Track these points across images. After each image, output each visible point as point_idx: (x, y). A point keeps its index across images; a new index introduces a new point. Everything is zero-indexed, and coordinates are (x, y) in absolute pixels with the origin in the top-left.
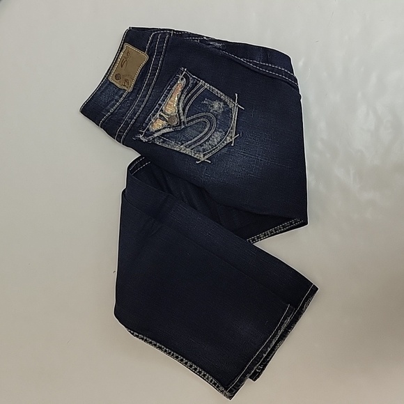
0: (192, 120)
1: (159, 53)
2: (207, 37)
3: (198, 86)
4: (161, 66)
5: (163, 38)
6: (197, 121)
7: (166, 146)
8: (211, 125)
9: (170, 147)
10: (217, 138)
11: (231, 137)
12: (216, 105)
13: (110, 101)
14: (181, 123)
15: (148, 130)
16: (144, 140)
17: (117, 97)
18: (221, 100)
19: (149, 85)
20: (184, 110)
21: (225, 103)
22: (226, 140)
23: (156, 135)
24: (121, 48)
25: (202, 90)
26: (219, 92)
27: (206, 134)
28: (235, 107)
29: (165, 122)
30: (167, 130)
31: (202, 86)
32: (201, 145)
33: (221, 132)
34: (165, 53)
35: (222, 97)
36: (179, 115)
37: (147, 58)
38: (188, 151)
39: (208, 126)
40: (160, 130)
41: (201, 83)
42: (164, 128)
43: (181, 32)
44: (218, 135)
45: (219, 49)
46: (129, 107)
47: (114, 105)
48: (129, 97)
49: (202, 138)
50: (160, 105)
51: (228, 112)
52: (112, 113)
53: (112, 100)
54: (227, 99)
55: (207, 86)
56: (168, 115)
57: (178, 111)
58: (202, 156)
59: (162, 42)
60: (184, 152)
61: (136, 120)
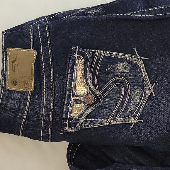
0: (106, 90)
1: (45, 43)
2: (82, 9)
3: (96, 57)
4: (52, 54)
5: (43, 28)
6: (110, 89)
7: (96, 126)
8: (125, 87)
9: (99, 125)
10: (136, 96)
11: (149, 89)
12: (121, 67)
13: (18, 108)
14: (97, 98)
15: (71, 119)
16: (72, 130)
17: (23, 101)
18: (122, 60)
19: (48, 76)
20: (94, 85)
21: (128, 61)
22: (146, 94)
23: (81, 121)
24: (5, 55)
25: (101, 59)
26: (117, 54)
27: (125, 96)
28: (138, 60)
29: (82, 104)
30: (89, 111)
31: (100, 56)
32: (126, 109)
33: (137, 89)
34: (50, 41)
35: (123, 57)
36: (92, 91)
37: (35, 53)
38: (118, 121)
39: (123, 88)
40: (82, 114)
41: (97, 53)
42: (85, 111)
43: (54, 14)
44: (136, 93)
45: (99, 14)
46: (40, 104)
47: (24, 110)
48: (34, 96)
49: (123, 103)
50: (70, 90)
51: (134, 68)
52: (26, 119)
53: (20, 106)
54: (128, 57)
55: (104, 53)
56: (82, 96)
57: (90, 88)
58: (132, 118)
59: (43, 31)
60: (115, 123)
61: (53, 114)
